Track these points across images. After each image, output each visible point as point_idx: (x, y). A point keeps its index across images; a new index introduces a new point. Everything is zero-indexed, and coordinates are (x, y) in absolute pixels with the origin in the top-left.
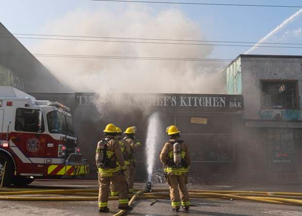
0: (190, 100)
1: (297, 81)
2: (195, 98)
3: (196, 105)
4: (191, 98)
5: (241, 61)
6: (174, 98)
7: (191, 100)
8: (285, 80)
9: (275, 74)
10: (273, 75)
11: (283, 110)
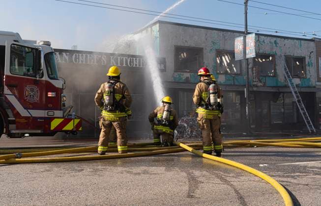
0: (119, 60)
1: (203, 48)
2: (124, 58)
3: (124, 65)
4: (120, 58)
5: (159, 27)
6: (104, 57)
7: (121, 60)
8: (194, 47)
9: (186, 41)
10: (185, 42)
11: (191, 74)
